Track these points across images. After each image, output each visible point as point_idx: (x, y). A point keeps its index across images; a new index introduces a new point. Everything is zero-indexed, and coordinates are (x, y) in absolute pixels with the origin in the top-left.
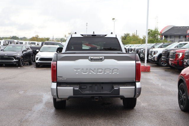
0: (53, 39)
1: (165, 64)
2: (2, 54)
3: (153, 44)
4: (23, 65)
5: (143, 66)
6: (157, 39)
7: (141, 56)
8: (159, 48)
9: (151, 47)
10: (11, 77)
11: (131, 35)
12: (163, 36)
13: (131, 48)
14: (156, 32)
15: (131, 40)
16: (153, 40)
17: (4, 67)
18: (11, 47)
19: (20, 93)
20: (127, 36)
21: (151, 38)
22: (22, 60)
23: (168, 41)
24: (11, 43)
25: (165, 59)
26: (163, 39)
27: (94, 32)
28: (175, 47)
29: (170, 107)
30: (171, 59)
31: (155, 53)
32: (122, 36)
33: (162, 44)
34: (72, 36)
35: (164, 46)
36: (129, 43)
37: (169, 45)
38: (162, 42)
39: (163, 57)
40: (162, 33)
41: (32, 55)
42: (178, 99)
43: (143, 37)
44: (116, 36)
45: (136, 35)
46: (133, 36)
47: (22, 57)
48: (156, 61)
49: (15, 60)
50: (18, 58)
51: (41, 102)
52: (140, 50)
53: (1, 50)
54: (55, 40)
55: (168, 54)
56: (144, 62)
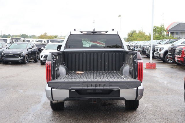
0: (61, 36)
1: (171, 61)
2: (7, 52)
3: (159, 41)
4: (28, 63)
5: (149, 63)
6: (164, 36)
7: (147, 53)
8: (165, 44)
9: (157, 44)
10: (13, 76)
11: (137, 32)
12: (170, 33)
13: (137, 44)
14: (162, 28)
15: (137, 36)
16: (159, 37)
17: (10, 64)
18: (17, 45)
19: (19, 92)
20: (133, 33)
21: (157, 34)
22: (27, 58)
23: (174, 38)
24: (17, 41)
25: (171, 56)
26: (169, 35)
27: (94, 29)
28: (181, 44)
29: (176, 108)
30: (177, 56)
31: (160, 50)
32: (129, 33)
33: (168, 40)
34: (70, 33)
35: (170, 42)
36: (135, 39)
37: (175, 41)
38: (168, 39)
39: (169, 53)
40: (169, 29)
41: (38, 53)
42: (184, 99)
43: (149, 34)
44: (118, 32)
45: (142, 32)
46: (140, 33)
47: (27, 54)
48: (162, 58)
49: (20, 58)
50: (23, 56)
51: (39, 102)
52: (145, 47)
53: (7, 48)
54: (63, 38)
55: (174, 50)
56: (150, 59)
